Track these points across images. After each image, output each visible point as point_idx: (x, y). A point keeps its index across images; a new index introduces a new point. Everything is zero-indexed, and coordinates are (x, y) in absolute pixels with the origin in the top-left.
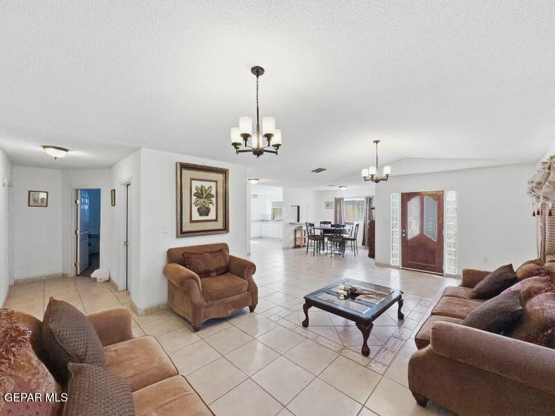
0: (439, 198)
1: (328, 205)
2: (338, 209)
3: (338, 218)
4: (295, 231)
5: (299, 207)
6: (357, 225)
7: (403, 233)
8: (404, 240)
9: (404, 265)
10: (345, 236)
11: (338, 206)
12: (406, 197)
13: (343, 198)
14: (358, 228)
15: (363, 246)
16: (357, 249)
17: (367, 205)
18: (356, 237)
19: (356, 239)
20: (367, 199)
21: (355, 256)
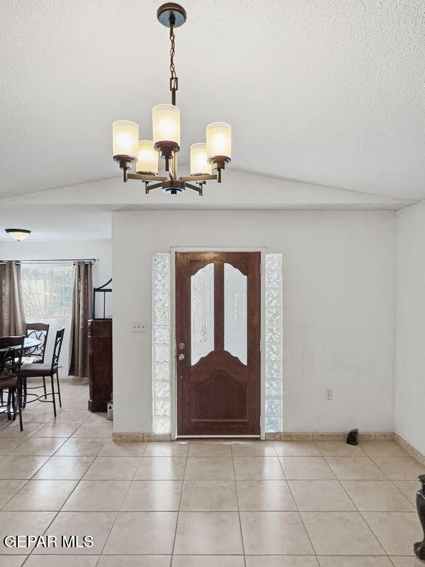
0: (249, 263)
2: (5, 290)
6: (60, 334)
7: (179, 352)
8: (183, 366)
9: (183, 429)
10: (26, 361)
12: (186, 267)
13: (18, 261)
14: (61, 340)
15: (71, 377)
16: (59, 394)
17: (78, 281)
18: (56, 364)
19: (57, 368)
20: (79, 266)
21: (55, 415)
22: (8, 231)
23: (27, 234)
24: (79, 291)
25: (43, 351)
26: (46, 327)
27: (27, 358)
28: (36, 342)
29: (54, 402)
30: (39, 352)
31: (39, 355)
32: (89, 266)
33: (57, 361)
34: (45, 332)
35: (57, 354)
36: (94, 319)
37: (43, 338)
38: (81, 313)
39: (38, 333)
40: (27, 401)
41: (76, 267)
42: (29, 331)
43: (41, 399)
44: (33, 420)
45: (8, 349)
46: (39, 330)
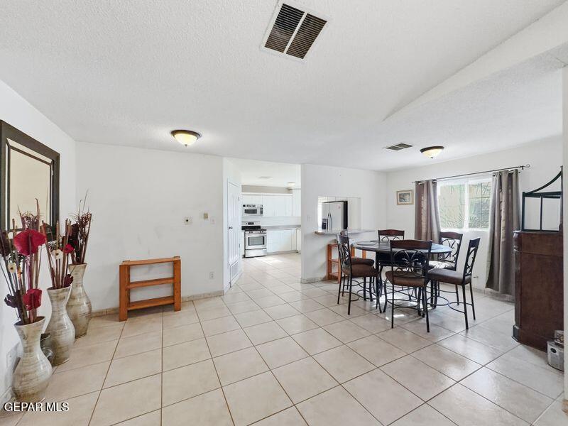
1: (402, 197)
2: (424, 205)
3: (424, 224)
4: (329, 248)
5: (346, 204)
6: (474, 244)
11: (424, 199)
13: (435, 180)
14: (476, 251)
15: (489, 289)
16: (473, 305)
17: (499, 192)
18: (468, 275)
19: (470, 279)
20: (500, 177)
21: (467, 328)
22: (423, 150)
23: (440, 150)
24: (500, 202)
25: (456, 259)
26: (460, 237)
27: (440, 263)
28: (448, 249)
29: (465, 313)
30: (452, 259)
31: (452, 262)
32: (514, 176)
33: (471, 271)
34: (458, 241)
35: (470, 264)
36: (523, 230)
37: (455, 246)
38: (503, 224)
39: (451, 241)
40: (438, 303)
41: (497, 178)
42: (443, 239)
43: (451, 305)
44: (442, 324)
45: (414, 252)
46: (452, 239)
